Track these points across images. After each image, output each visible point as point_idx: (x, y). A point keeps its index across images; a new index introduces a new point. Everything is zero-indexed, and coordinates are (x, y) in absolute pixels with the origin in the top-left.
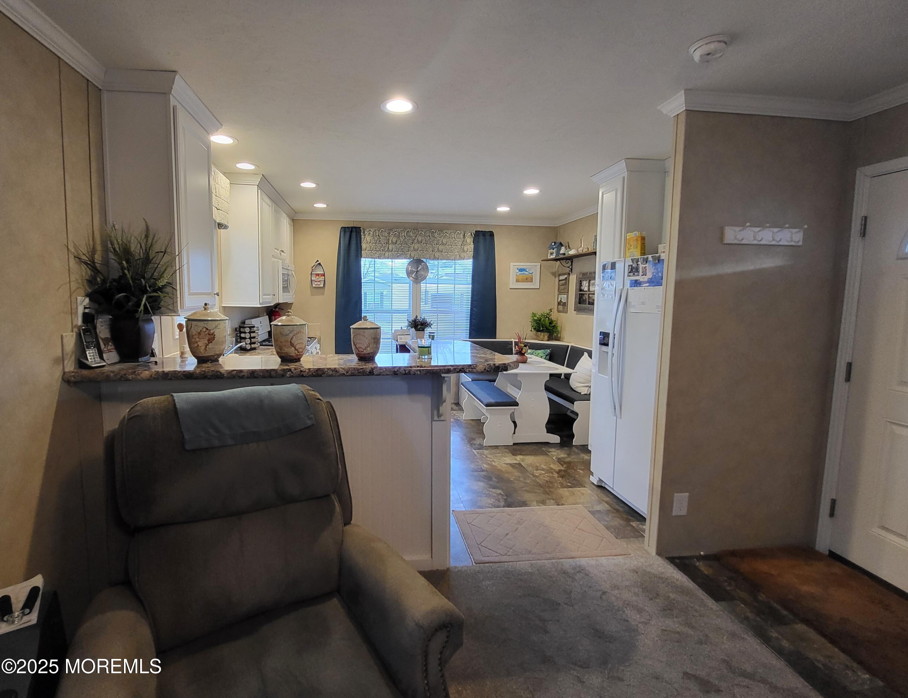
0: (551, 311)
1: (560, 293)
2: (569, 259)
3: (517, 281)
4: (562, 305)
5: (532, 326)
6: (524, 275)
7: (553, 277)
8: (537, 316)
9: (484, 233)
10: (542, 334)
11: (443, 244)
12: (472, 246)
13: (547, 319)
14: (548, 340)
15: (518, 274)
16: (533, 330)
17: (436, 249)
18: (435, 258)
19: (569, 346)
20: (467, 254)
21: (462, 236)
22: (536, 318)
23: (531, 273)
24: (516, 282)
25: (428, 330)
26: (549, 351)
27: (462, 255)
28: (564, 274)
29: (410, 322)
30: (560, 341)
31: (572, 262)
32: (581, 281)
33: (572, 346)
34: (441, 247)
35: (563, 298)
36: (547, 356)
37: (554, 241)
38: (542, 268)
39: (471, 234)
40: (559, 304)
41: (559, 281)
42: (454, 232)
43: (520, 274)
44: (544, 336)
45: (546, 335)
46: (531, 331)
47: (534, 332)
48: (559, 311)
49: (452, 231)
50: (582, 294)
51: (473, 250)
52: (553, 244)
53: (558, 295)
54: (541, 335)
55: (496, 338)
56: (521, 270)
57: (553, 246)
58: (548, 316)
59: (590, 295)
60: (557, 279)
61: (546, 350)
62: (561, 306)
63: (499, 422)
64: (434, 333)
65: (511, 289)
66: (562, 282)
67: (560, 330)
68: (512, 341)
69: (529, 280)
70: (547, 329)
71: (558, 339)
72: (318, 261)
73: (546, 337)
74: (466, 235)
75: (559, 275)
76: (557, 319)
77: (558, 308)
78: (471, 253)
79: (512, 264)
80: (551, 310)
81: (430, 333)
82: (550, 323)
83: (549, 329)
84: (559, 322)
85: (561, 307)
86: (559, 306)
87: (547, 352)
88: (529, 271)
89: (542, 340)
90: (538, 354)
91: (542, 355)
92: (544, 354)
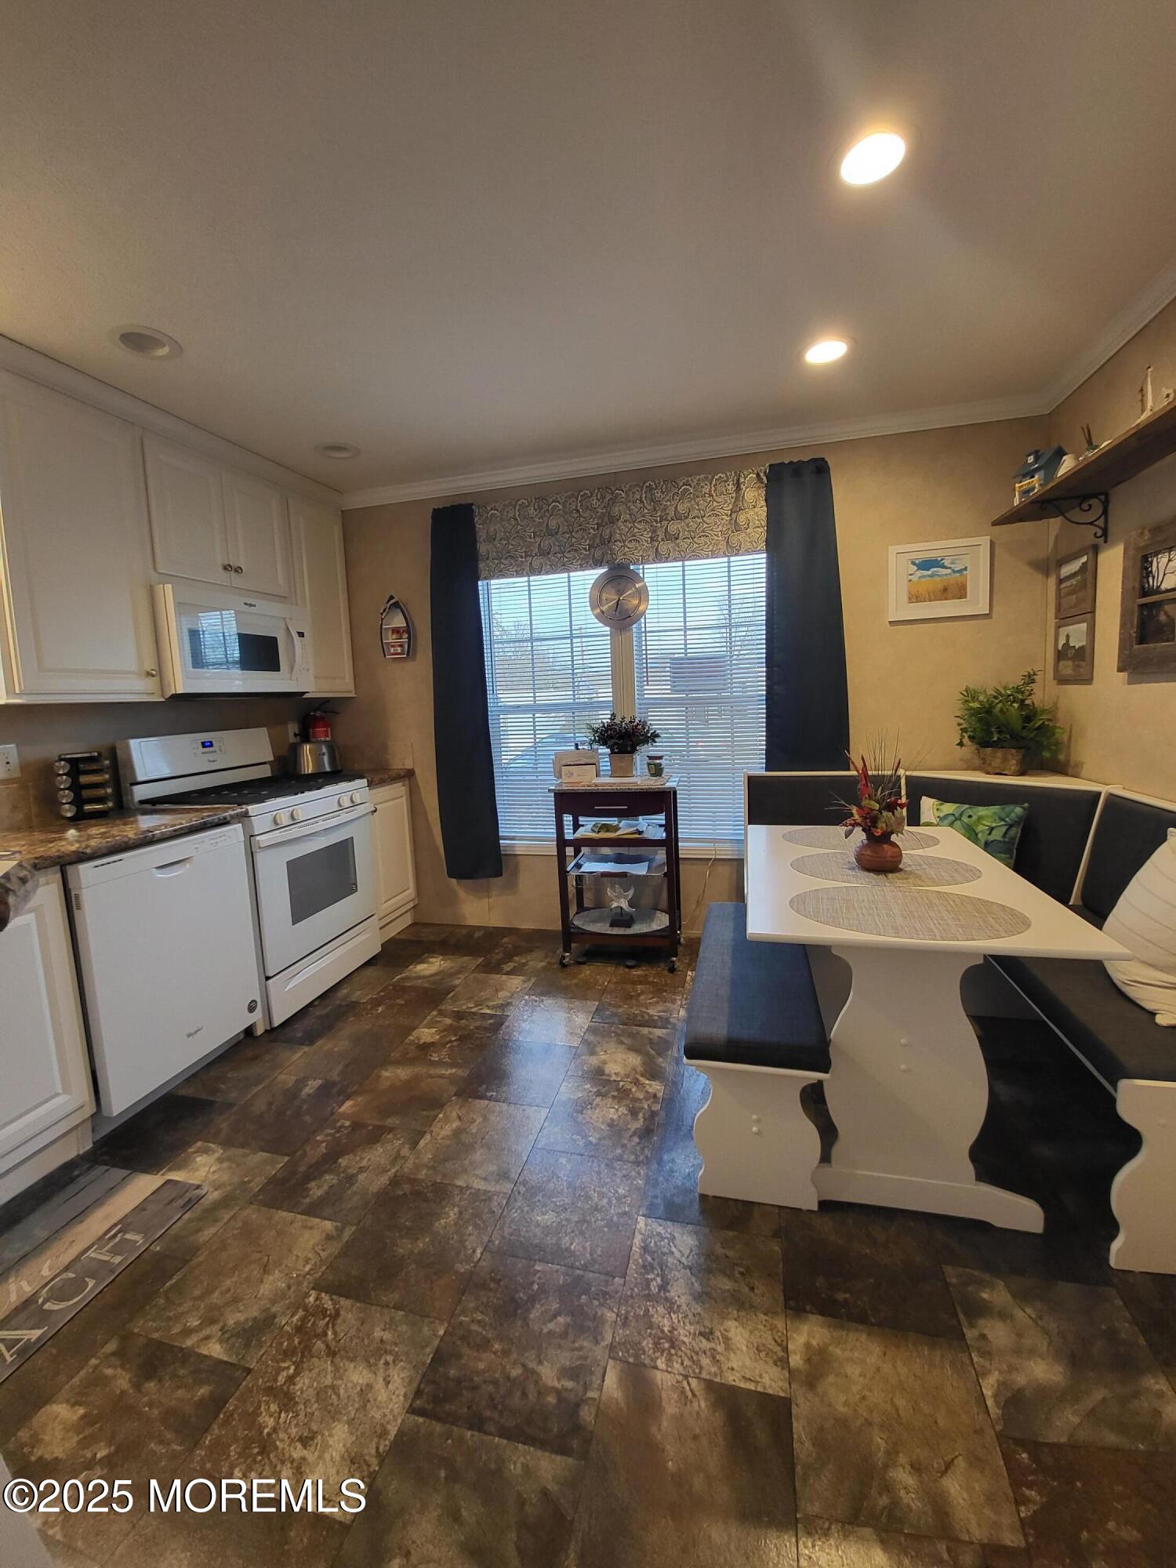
0: (1033, 681)
1: (1064, 618)
3: (915, 598)
4: (1073, 659)
5: (964, 730)
6: (937, 579)
7: (1039, 577)
8: (981, 698)
9: (796, 469)
10: (1000, 754)
11: (678, 517)
12: (762, 511)
13: (1016, 705)
14: (1022, 773)
15: (915, 578)
16: (966, 741)
17: (661, 534)
18: (659, 558)
19: (1098, 795)
20: (748, 535)
21: (731, 487)
22: (976, 705)
23: (960, 571)
24: (910, 601)
25: (645, 751)
26: (1018, 810)
27: (734, 541)
28: (1076, 556)
29: (595, 731)
30: (1066, 774)
31: (1105, 501)
32: (1145, 559)
33: (1114, 797)
34: (673, 527)
35: (1076, 634)
36: (1011, 826)
37: (1033, 450)
38: (997, 551)
39: (758, 475)
40: (1060, 655)
41: (1060, 581)
42: (706, 478)
43: (922, 577)
44: (1005, 760)
45: (1013, 757)
46: (961, 744)
47: (970, 748)
48: (1062, 680)
49: (702, 476)
50: (1151, 607)
51: (764, 523)
52: (1031, 459)
53: (1058, 627)
54: (997, 757)
56: (926, 565)
57: (1032, 464)
58: (1019, 695)
60: (1052, 581)
61: (1008, 808)
62: (1070, 663)
63: (754, 1117)
64: (660, 758)
65: (890, 622)
66: (1068, 584)
67: (1065, 737)
69: (957, 591)
70: (1014, 736)
71: (1060, 768)
72: (392, 598)
73: (1013, 764)
74: (742, 480)
75: (1061, 563)
76: (1055, 704)
77: (1056, 670)
78: (760, 530)
79: (893, 550)
80: (1030, 678)
81: (650, 758)
82: (1028, 719)
83: (1023, 738)
84: (1061, 715)
85: (1067, 668)
86: (1061, 663)
87: (1013, 815)
88: (952, 563)
89: (998, 771)
90: (980, 818)
91: (994, 825)
92: (1002, 819)
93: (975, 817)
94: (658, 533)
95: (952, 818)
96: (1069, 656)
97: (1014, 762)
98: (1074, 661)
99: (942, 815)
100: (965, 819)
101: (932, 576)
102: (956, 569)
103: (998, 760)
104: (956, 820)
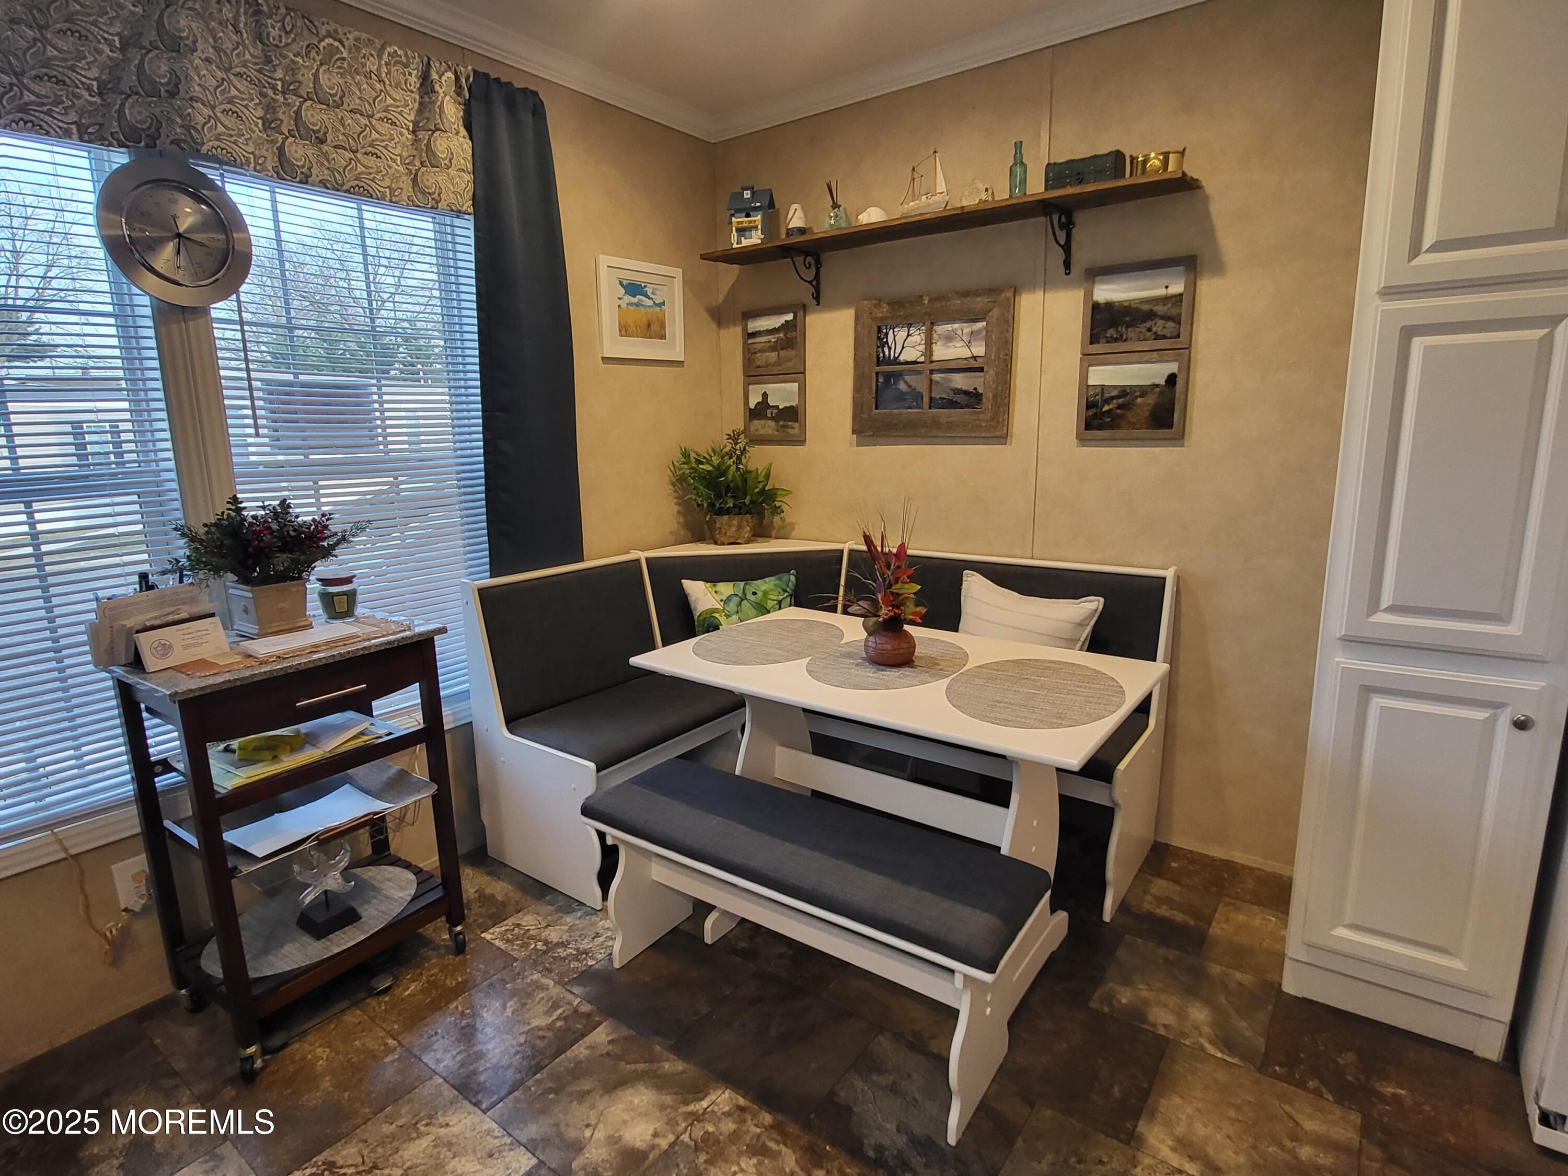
0: (738, 441)
1: (758, 375)
2: (807, 254)
3: (625, 331)
6: (642, 310)
7: (714, 325)
9: (511, 94)
10: (730, 520)
12: (465, 146)
13: (740, 467)
15: (623, 304)
17: (287, 120)
19: (842, 551)
23: (659, 305)
24: (621, 331)
26: (789, 578)
28: (779, 312)
31: (818, 264)
32: (879, 330)
33: (851, 551)
35: (778, 393)
37: (751, 184)
39: (455, 80)
41: (748, 335)
43: (629, 304)
44: (740, 527)
45: (747, 524)
50: (888, 376)
51: (468, 168)
52: (747, 194)
53: (746, 386)
54: (728, 525)
55: (581, 560)
56: (633, 289)
58: (733, 461)
59: (937, 377)
60: (735, 333)
61: (781, 576)
64: (349, 580)
65: (603, 358)
66: (762, 339)
68: (638, 561)
69: (656, 327)
73: (747, 531)
74: (431, 79)
75: (751, 316)
78: (464, 176)
79: (605, 260)
80: (735, 437)
81: (325, 582)
82: (746, 483)
83: (755, 502)
87: (790, 584)
88: (653, 294)
89: (732, 540)
90: (766, 593)
91: (781, 597)
92: (785, 591)
93: (760, 594)
94: (281, 116)
95: (736, 600)
96: (769, 415)
97: (748, 528)
98: (777, 422)
99: (724, 598)
100: (750, 596)
101: (637, 305)
102: (657, 302)
103: (734, 529)
104: (742, 600)
